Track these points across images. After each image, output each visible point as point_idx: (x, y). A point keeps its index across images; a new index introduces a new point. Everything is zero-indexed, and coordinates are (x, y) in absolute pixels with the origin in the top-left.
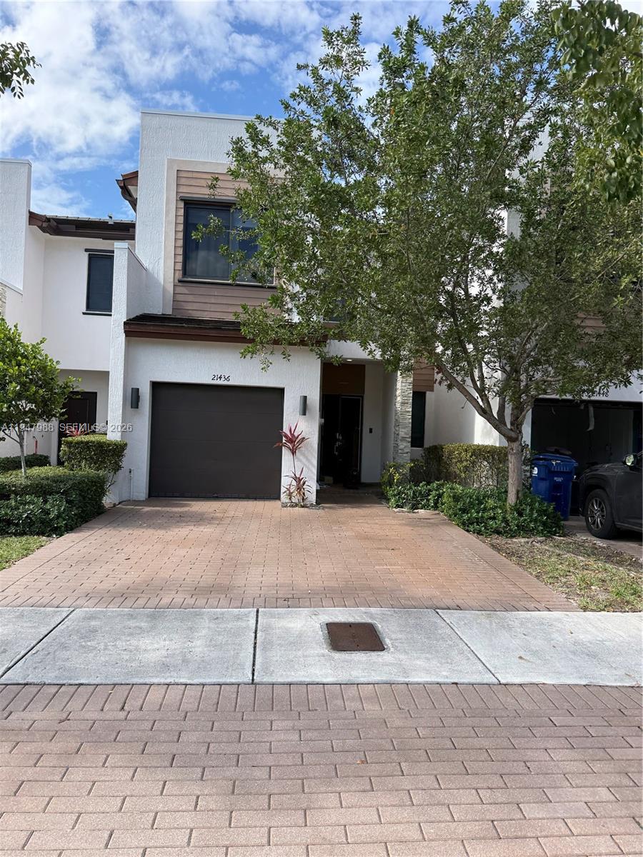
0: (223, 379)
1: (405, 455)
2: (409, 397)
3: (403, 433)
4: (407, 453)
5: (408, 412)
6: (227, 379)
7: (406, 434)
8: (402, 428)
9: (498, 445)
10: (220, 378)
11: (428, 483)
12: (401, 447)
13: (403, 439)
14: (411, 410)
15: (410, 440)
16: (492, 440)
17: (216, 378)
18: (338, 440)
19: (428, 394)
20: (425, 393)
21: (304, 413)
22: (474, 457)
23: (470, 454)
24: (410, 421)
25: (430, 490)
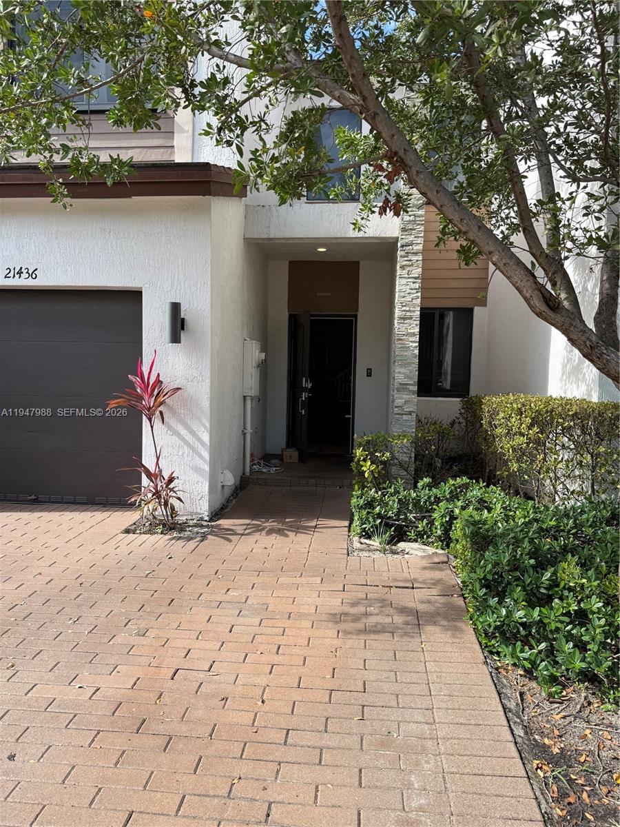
0: (25, 275)
1: (405, 417)
2: (414, 306)
3: (402, 376)
4: (410, 413)
5: (414, 334)
6: (33, 275)
7: (407, 377)
8: (401, 366)
9: (595, 399)
10: (20, 273)
11: (435, 484)
12: (399, 402)
13: (403, 387)
14: (417, 330)
15: (416, 388)
16: (583, 388)
17: (11, 274)
18: (305, 389)
19: (477, 311)
20: (471, 310)
21: (175, 339)
22: (536, 429)
23: (529, 420)
24: (417, 352)
25: (438, 500)
